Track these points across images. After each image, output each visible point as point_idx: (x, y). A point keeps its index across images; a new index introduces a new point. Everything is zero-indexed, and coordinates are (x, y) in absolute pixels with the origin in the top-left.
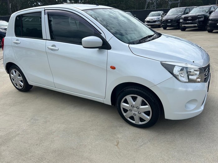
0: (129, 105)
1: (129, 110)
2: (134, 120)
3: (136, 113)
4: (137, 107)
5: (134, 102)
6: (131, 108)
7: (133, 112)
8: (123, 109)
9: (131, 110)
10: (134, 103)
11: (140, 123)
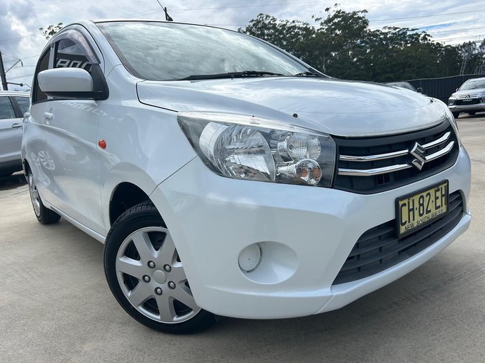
0: (142, 263)
1: (140, 277)
2: (156, 312)
3: (164, 287)
4: (165, 266)
5: (157, 250)
6: (148, 271)
7: (154, 284)
8: (125, 276)
9: (147, 279)
10: (156, 254)
11: (175, 319)
